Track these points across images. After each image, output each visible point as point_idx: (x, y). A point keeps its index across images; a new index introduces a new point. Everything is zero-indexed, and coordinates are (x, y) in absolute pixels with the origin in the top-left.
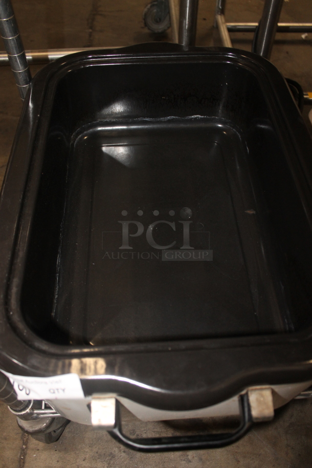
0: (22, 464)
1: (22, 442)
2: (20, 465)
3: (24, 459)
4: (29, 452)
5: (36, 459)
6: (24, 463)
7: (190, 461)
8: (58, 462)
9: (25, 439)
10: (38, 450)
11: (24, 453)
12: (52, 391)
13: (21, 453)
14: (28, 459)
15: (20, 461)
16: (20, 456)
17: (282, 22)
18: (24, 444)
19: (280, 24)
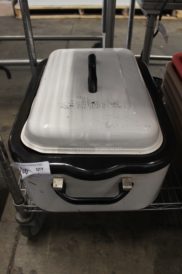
0: (14, 251)
1: (15, 241)
2: (13, 251)
3: (15, 249)
4: (18, 245)
5: (22, 249)
6: (15, 250)
7: (101, 254)
8: (33, 251)
9: (17, 239)
10: (23, 245)
11: (15, 245)
12: (37, 169)
13: (14, 246)
14: (17, 248)
15: (13, 249)
16: (14, 247)
17: (152, 55)
18: (16, 241)
19: (151, 56)
